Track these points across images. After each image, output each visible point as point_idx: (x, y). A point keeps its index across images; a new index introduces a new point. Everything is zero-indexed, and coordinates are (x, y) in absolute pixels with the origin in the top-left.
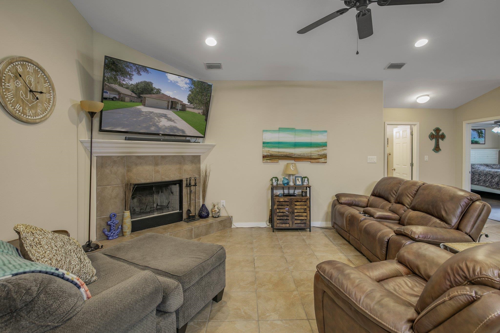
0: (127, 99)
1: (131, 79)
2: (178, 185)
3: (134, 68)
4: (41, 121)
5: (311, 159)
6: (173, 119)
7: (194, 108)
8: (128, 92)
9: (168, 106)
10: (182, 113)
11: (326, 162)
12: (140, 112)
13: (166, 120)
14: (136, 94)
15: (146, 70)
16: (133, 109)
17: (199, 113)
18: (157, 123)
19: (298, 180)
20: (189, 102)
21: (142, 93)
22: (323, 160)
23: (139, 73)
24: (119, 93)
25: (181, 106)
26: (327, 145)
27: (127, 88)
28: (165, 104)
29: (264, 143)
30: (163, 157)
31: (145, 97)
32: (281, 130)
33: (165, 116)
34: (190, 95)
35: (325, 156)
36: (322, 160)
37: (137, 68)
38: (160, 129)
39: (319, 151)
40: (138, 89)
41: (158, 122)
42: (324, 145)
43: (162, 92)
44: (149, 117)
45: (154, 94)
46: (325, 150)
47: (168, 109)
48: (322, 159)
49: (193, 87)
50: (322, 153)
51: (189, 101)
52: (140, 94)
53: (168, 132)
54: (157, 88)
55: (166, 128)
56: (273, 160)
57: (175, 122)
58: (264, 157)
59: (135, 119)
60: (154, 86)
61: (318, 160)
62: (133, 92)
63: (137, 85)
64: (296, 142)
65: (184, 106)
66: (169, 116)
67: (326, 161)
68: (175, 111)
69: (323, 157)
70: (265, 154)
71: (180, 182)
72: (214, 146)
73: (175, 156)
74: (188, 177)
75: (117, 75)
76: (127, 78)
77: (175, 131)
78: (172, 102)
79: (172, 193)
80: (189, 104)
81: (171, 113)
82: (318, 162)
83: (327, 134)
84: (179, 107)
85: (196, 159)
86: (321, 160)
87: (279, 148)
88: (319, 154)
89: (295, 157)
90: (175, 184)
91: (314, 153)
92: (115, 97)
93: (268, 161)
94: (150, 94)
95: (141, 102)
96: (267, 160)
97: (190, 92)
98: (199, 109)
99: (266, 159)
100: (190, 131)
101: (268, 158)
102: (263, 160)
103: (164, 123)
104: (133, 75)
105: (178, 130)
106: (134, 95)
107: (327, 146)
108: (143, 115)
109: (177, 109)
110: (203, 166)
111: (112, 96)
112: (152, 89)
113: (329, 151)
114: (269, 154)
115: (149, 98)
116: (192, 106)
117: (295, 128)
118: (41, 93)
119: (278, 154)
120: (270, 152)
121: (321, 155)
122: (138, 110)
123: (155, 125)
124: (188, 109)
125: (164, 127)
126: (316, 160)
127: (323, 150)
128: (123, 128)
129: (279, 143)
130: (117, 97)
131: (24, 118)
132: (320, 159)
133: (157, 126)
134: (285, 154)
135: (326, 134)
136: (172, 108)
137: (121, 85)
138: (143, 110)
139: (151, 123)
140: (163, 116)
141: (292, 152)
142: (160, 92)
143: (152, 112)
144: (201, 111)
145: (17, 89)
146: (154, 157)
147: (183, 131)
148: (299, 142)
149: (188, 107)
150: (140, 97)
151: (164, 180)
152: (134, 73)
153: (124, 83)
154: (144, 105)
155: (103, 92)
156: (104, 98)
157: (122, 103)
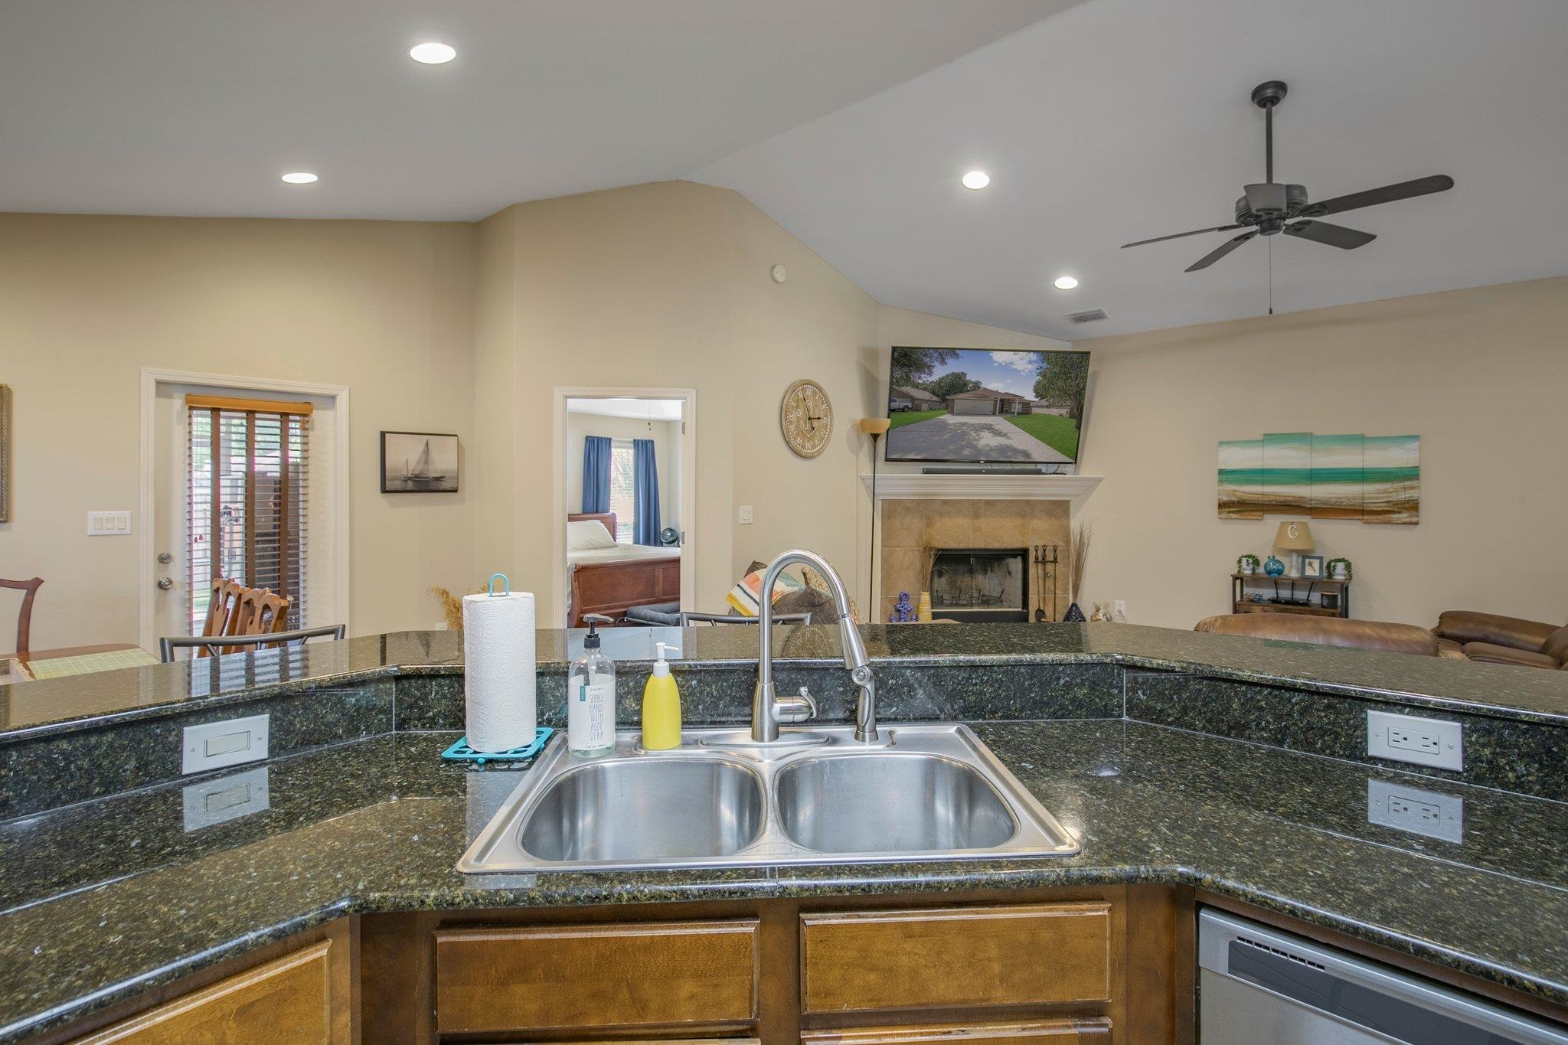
0: (924, 406)
1: (930, 374)
2: (1019, 559)
3: (936, 355)
4: (819, 452)
5: (1363, 512)
6: (1004, 431)
7: (1048, 407)
8: (927, 395)
9: (995, 408)
10: (1023, 420)
11: (1416, 523)
12: (944, 426)
13: (991, 434)
14: (938, 396)
15: (955, 354)
16: (933, 421)
17: (1061, 415)
18: (975, 442)
19: (1310, 564)
20: (1036, 397)
21: (948, 393)
22: (1404, 516)
23: (943, 362)
24: (913, 399)
25: (1021, 406)
26: (1418, 475)
27: (925, 389)
28: (988, 405)
29: (1221, 472)
30: (989, 503)
31: (953, 399)
32: (1270, 439)
33: (989, 428)
34: (1039, 383)
35: (1413, 506)
36: (1400, 515)
37: (940, 354)
38: (979, 451)
39: (1390, 492)
40: (941, 387)
41: (976, 440)
42: (1411, 475)
43: (983, 386)
44: (960, 433)
45: (968, 391)
46: (1412, 488)
47: (994, 414)
48: (1399, 513)
49: (1045, 365)
50: (1402, 496)
51: (1038, 394)
52: (944, 395)
53: (994, 456)
54: (974, 380)
55: (991, 450)
56: (1247, 513)
57: (1009, 438)
58: (1222, 505)
59: (937, 438)
60: (968, 378)
61: (1387, 516)
62: (933, 393)
63: (941, 380)
64: (1317, 469)
65: (1027, 404)
66: (996, 427)
67: (1414, 519)
68: (1009, 416)
69: (1405, 508)
70: (1225, 499)
71: (1023, 553)
72: (1100, 480)
73: (1012, 501)
74: (1040, 543)
75: (911, 371)
76: (924, 372)
77: (1009, 454)
78: (1002, 400)
79: (1010, 574)
80: (1037, 400)
81: (999, 422)
82: (1389, 523)
83: (1418, 444)
84: (1017, 407)
85: (1060, 509)
86: (1396, 516)
87: (1263, 483)
88: (1390, 499)
89: (1311, 508)
90: (1015, 556)
91: (1373, 498)
92: (907, 407)
93: (1234, 516)
94: (963, 392)
95: (947, 408)
96: (1229, 512)
97: (1039, 378)
98: (1061, 406)
99: (1227, 510)
100: (1040, 451)
101: (1232, 510)
102: (1220, 513)
103: (987, 440)
104: (933, 367)
105: (1016, 451)
106: (935, 398)
107: (1418, 479)
108: (950, 429)
109: (1013, 413)
110: (1074, 524)
111: (902, 405)
112: (965, 385)
113: (1427, 492)
114: (1234, 499)
115: (960, 400)
116: (1044, 402)
117: (1311, 434)
118: (819, 418)
119: (1260, 499)
120: (1236, 493)
121: (1396, 503)
122: (942, 422)
123: (971, 445)
124: (1035, 410)
125: (988, 448)
126: (1380, 517)
127: (1405, 488)
128: (917, 454)
129: (1263, 472)
130: (910, 405)
131: (804, 451)
132: (1393, 512)
133: (974, 447)
134: (1282, 499)
135: (1415, 445)
136: (1002, 411)
137: (916, 386)
138: (949, 422)
139: (964, 443)
140: (985, 429)
141: (1302, 495)
142: (979, 387)
143: (965, 424)
144: (1064, 411)
145: (798, 419)
146: (973, 503)
147: (1026, 454)
148: (1324, 469)
149: (1035, 406)
150: (944, 400)
151: (990, 546)
152: (936, 363)
153: (920, 381)
154: (952, 413)
155: (891, 401)
156: (891, 411)
157: (917, 413)
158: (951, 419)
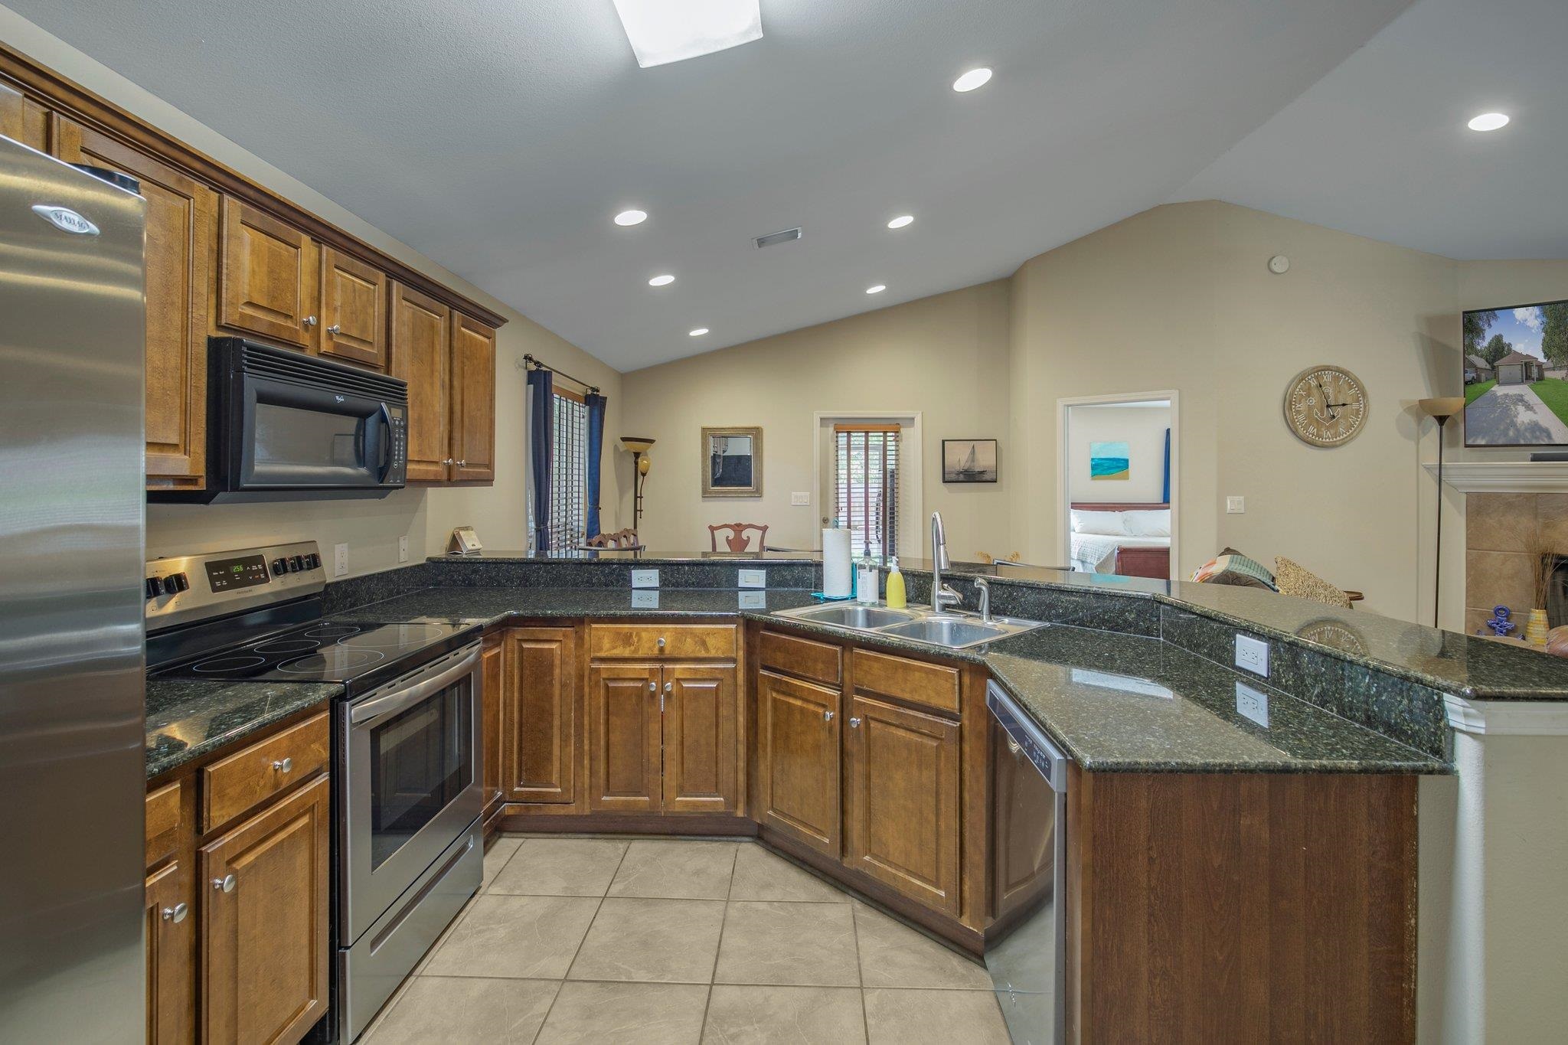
0: (1483, 377)
1: (1484, 338)
3: (1485, 317)
6: (1531, 403)
7: (1553, 369)
8: (1481, 363)
9: (1522, 377)
10: (1541, 387)
12: (1494, 401)
13: (1524, 408)
14: (1489, 364)
15: (1495, 315)
16: (1487, 395)
18: (1515, 419)
20: (1545, 357)
21: (1494, 360)
23: (1489, 325)
24: (1477, 369)
25: (1538, 372)
27: (1481, 357)
28: (1517, 371)
31: (1498, 366)
33: (1522, 400)
34: (1544, 340)
37: (1487, 316)
38: (1518, 431)
41: (1515, 417)
43: (1513, 348)
44: (1504, 410)
45: (1506, 355)
47: (1523, 382)
51: (1547, 356)
53: (1528, 437)
55: (1526, 429)
57: (1535, 412)
59: (1492, 416)
60: (1503, 338)
62: (1486, 361)
63: (1490, 343)
65: (1540, 366)
66: (1526, 399)
75: (1474, 337)
76: (1480, 337)
77: (1538, 433)
78: (1526, 364)
80: (1546, 360)
81: (1527, 391)
84: (1536, 374)
92: (1474, 379)
94: (1501, 357)
95: (1494, 378)
97: (1544, 335)
100: (1556, 428)
103: (1522, 416)
104: (1485, 330)
105: (1541, 429)
106: (1488, 367)
108: (1499, 403)
109: (1534, 382)
112: (1502, 347)
115: (1504, 368)
116: (1550, 363)
122: (1493, 396)
124: (1548, 374)
125: (1523, 427)
128: (1483, 438)
130: (1476, 376)
136: (1527, 378)
137: (1476, 354)
138: (1498, 396)
140: (1520, 401)
143: (1506, 395)
149: (1546, 369)
150: (1493, 368)
152: (1486, 327)
153: (1478, 348)
154: (1498, 384)
155: (1465, 372)
156: (1466, 383)
157: (1479, 386)
158: (1499, 390)
